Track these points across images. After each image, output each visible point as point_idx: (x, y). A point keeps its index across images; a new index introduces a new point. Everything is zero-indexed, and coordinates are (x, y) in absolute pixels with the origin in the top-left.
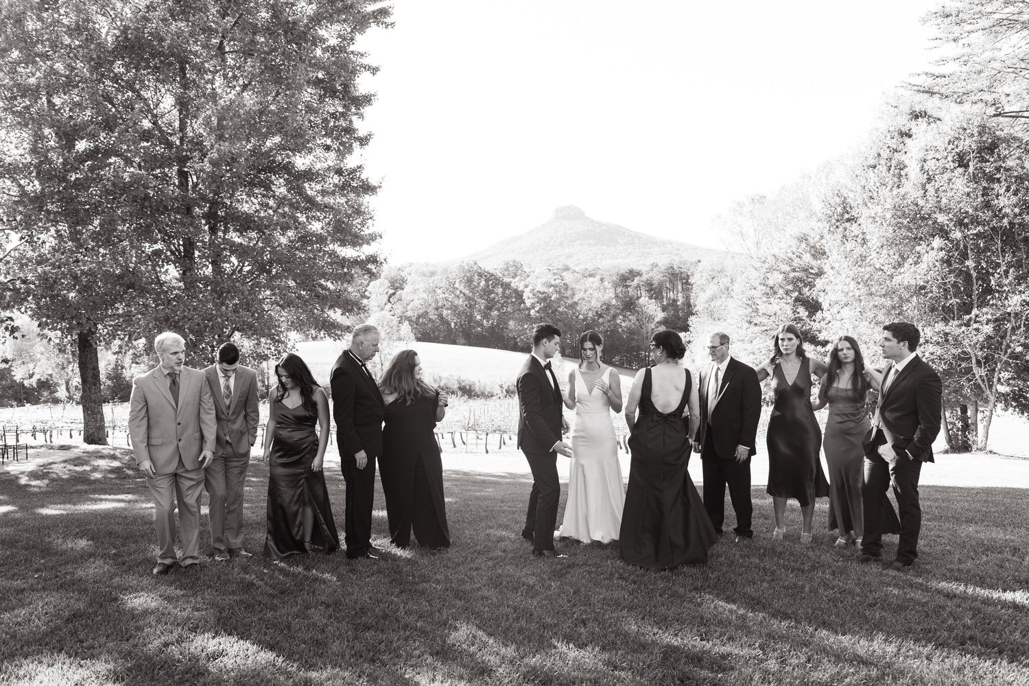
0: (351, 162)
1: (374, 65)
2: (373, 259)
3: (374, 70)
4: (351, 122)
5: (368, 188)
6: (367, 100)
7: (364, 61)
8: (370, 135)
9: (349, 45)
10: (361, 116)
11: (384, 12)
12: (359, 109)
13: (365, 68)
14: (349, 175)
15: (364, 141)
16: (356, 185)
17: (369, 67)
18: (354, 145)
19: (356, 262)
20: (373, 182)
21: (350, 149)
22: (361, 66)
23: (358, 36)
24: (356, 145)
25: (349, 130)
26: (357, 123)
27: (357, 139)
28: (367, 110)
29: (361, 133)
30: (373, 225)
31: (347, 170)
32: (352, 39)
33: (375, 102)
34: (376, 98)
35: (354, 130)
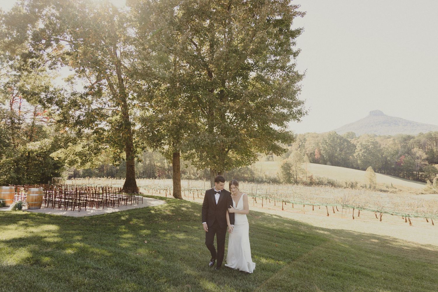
1: (303, 11)
3: (303, 14)
4: (289, 46)
6: (298, 32)
7: (297, 10)
8: (299, 50)
12: (294, 39)
13: (297, 14)
14: (288, 69)
15: (295, 55)
16: (291, 76)
17: (300, 13)
20: (300, 73)
21: (288, 59)
24: (291, 56)
26: (292, 47)
27: (292, 53)
29: (295, 51)
31: (287, 67)
34: (303, 30)
35: (291, 50)
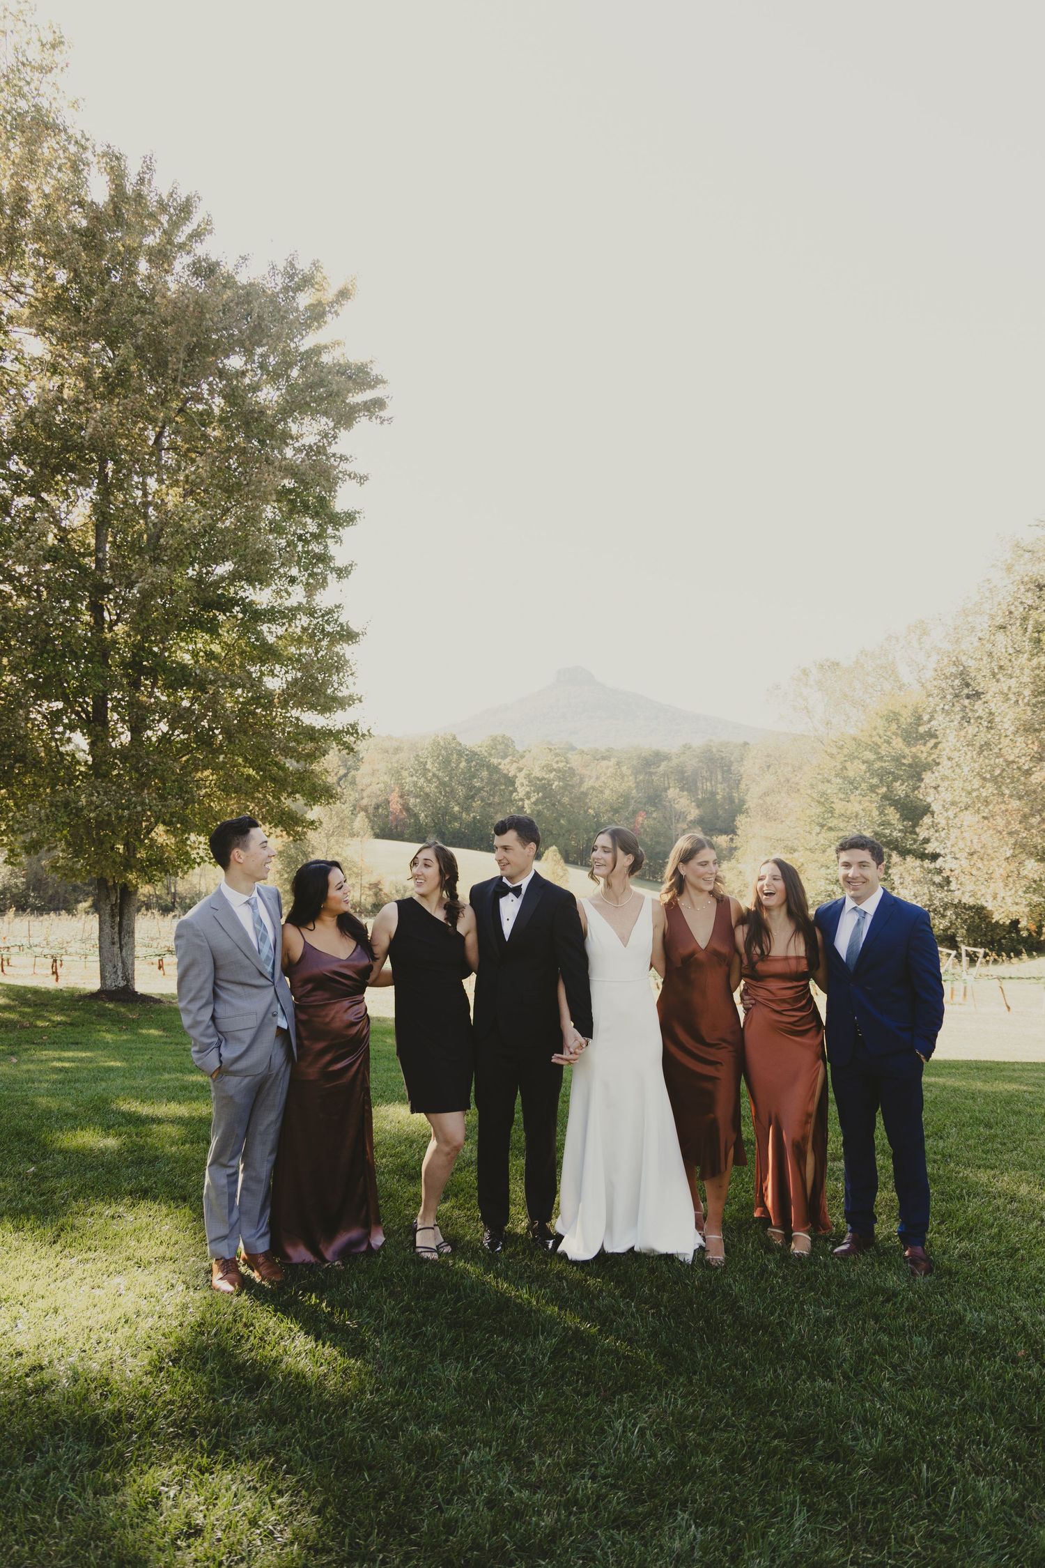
0: (324, 599)
1: (361, 472)
2: (353, 729)
3: (362, 479)
4: (326, 547)
5: (348, 636)
6: (350, 518)
7: (350, 467)
8: (351, 565)
9: (330, 444)
10: (338, 540)
11: (379, 404)
12: (338, 530)
13: (350, 476)
14: (323, 616)
15: (342, 573)
16: (331, 630)
17: (356, 475)
18: (329, 577)
19: (329, 734)
20: (355, 627)
21: (324, 584)
22: (344, 473)
23: (343, 433)
24: (331, 577)
25: (323, 558)
26: (333, 549)
27: (332, 569)
28: (346, 532)
29: (339, 563)
30: (354, 684)
31: (321, 610)
32: (335, 437)
33: (360, 521)
34: (362, 516)
35: (331, 558)
